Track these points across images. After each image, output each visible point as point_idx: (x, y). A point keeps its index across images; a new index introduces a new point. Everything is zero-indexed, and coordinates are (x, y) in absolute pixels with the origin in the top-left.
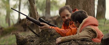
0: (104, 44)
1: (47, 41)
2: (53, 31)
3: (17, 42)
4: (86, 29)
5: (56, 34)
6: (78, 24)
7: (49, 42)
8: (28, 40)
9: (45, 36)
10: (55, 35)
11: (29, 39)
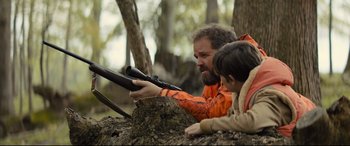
0: (299, 143)
1: (153, 134)
2: (172, 105)
3: (71, 137)
4: (262, 95)
5: (177, 114)
6: (233, 83)
7: (156, 137)
8: (102, 131)
9: (147, 119)
10: (176, 117)
11: (106, 129)
